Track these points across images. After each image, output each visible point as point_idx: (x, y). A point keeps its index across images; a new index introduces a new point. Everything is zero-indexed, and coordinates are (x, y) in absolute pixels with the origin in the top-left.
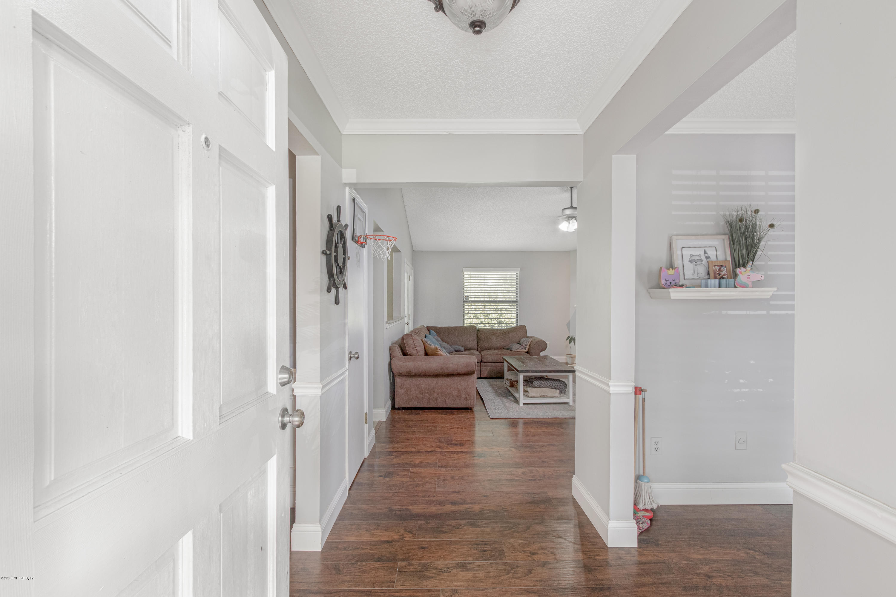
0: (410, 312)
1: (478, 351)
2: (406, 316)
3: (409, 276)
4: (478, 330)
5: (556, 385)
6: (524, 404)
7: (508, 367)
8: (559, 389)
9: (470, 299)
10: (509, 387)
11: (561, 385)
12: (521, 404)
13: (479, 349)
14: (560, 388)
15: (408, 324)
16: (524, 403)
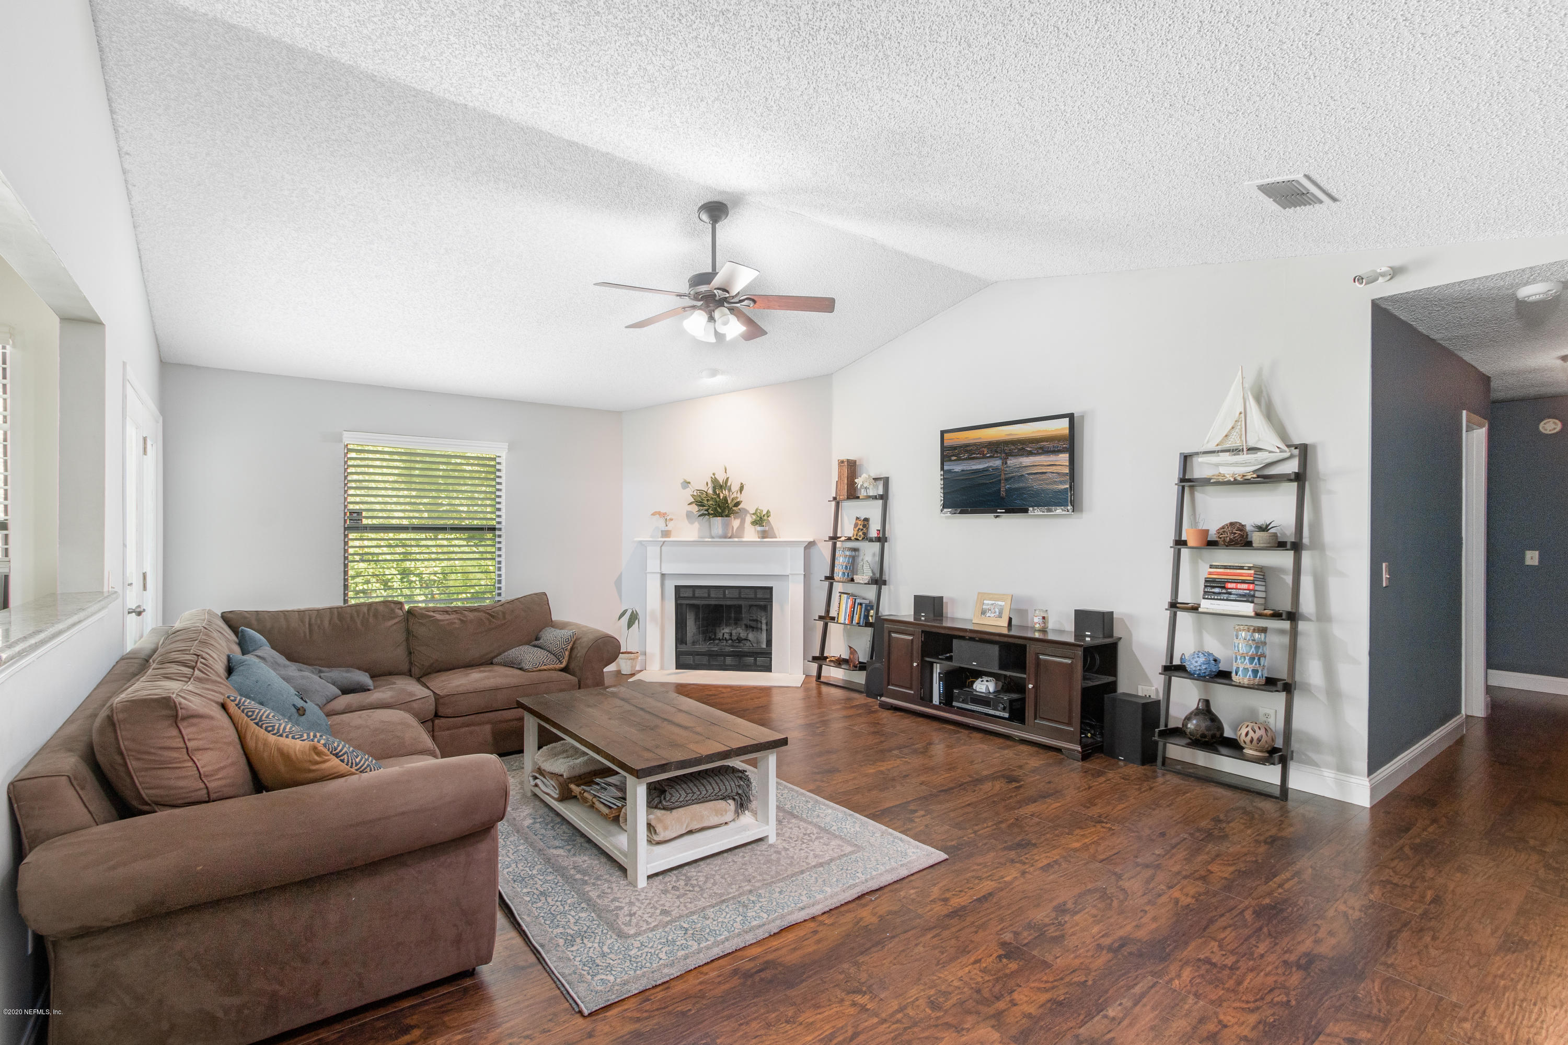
0: (151, 564)
1: (411, 676)
2: (130, 584)
3: (145, 439)
4: (410, 612)
5: (728, 788)
6: (649, 877)
7: (541, 729)
8: (734, 799)
9: (365, 521)
10: (556, 803)
11: (739, 786)
12: (642, 882)
13: (415, 670)
14: (738, 794)
15: (139, 614)
16: (650, 873)
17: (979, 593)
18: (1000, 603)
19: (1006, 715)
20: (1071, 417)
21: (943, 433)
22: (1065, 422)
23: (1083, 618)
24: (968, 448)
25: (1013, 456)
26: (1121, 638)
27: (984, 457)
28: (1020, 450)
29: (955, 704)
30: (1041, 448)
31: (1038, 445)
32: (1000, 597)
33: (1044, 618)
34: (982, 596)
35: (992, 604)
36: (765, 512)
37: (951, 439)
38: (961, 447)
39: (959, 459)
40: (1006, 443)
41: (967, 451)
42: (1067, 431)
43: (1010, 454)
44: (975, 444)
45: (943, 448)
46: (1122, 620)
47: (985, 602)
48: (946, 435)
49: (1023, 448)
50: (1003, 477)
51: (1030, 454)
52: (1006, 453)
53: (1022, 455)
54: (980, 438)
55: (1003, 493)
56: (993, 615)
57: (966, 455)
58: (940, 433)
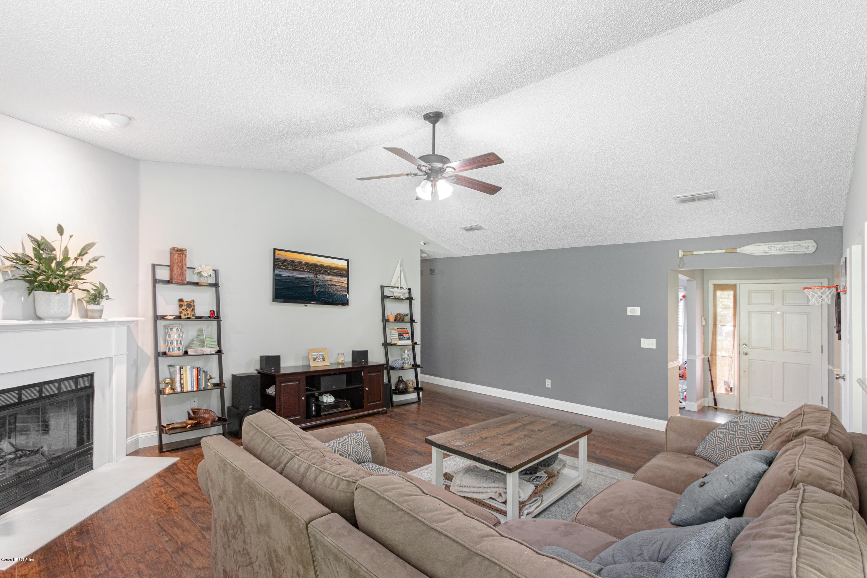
17: (308, 349)
18: (321, 353)
19: (350, 408)
20: (348, 260)
21: (275, 250)
22: (346, 263)
24: (293, 263)
25: (320, 273)
27: (304, 271)
28: (324, 271)
29: (322, 414)
30: (335, 272)
31: (333, 271)
32: (321, 350)
34: (311, 351)
35: (317, 355)
37: (281, 255)
38: (288, 261)
39: (287, 269)
40: (317, 266)
41: (292, 265)
42: (346, 267)
43: (319, 272)
44: (298, 262)
45: (275, 260)
47: (313, 354)
48: (277, 252)
49: (326, 271)
50: (315, 284)
51: (329, 274)
52: (317, 272)
53: (325, 274)
54: (301, 259)
55: (315, 293)
56: (320, 360)
57: (292, 268)
58: (273, 249)
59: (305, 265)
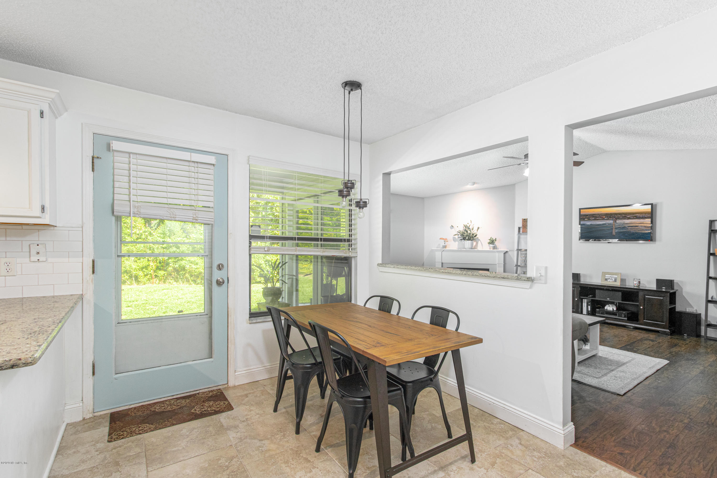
17: (603, 272)
18: (614, 276)
19: (626, 319)
20: (652, 204)
21: (580, 209)
22: (650, 207)
23: (659, 282)
24: (594, 216)
25: (619, 219)
26: (677, 290)
27: (603, 219)
28: (623, 217)
30: (635, 216)
31: (634, 215)
32: (616, 274)
33: (639, 282)
34: (604, 274)
35: (610, 277)
36: (494, 239)
37: (584, 212)
38: (590, 215)
39: (590, 220)
40: (616, 214)
41: (594, 217)
42: (650, 210)
44: (598, 214)
45: (580, 215)
46: (677, 283)
47: (606, 275)
48: (581, 210)
49: (625, 216)
50: (614, 227)
51: (629, 218)
52: (616, 218)
53: (625, 219)
54: (601, 212)
56: (611, 280)
57: (593, 218)
58: (579, 209)
59: (604, 215)
